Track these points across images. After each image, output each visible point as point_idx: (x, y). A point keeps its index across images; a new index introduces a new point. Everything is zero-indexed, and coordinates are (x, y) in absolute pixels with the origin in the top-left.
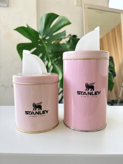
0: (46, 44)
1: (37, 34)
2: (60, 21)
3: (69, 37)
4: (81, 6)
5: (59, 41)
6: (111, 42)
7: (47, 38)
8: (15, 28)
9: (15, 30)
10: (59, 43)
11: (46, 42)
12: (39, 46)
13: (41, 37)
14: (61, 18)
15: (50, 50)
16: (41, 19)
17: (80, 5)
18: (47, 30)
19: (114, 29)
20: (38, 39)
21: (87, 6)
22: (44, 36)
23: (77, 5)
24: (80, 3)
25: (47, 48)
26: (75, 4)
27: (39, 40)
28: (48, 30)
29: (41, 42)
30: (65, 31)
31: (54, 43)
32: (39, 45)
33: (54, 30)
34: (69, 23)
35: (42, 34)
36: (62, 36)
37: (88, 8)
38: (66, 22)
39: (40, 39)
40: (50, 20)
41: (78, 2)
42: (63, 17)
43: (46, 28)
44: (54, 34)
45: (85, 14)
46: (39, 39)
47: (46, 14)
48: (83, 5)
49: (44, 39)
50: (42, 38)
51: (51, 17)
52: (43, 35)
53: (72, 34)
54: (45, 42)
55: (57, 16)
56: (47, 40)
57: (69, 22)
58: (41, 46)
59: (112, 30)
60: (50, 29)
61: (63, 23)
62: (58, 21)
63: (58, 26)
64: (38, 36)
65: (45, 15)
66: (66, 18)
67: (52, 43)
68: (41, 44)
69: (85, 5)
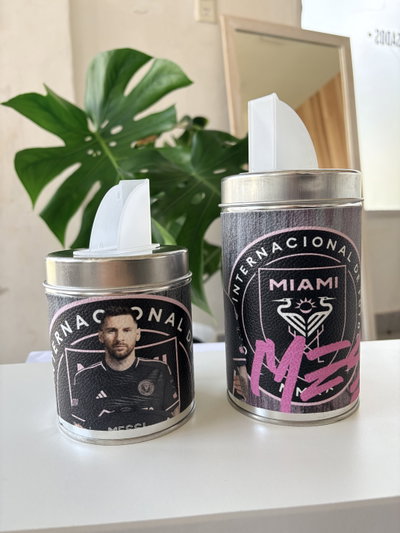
0: (112, 149)
1: (79, 116)
2: (156, 76)
3: (185, 124)
4: (216, 22)
5: (152, 138)
7: (116, 130)
8: (6, 100)
9: (4, 104)
10: (153, 145)
11: (113, 144)
12: (91, 156)
13: (93, 128)
14: (158, 66)
16: (93, 67)
17: (212, 19)
18: (112, 104)
19: (318, 95)
20: (86, 136)
21: (234, 25)
22: (104, 125)
23: (202, 21)
24: (211, 13)
25: (118, 162)
26: (197, 15)
27: (88, 139)
28: (119, 103)
29: (96, 145)
30: (172, 108)
31: (136, 147)
32: (90, 152)
33: (139, 102)
34: (185, 82)
35: (96, 116)
36: (163, 122)
37: (238, 30)
38: (174, 79)
39: (92, 135)
40: (122, 71)
41: (206, 9)
42: (165, 61)
43: (111, 96)
44: (138, 117)
45: (228, 50)
46: (89, 133)
47: (109, 53)
48: (222, 19)
49: (105, 134)
50: (99, 129)
51: (124, 63)
52: (102, 121)
53: (193, 115)
54: (107, 144)
55: (146, 58)
56: (116, 137)
57: (185, 77)
58: (95, 155)
59: (311, 99)
60: (122, 100)
61: (165, 82)
62: (148, 74)
63: (149, 92)
64: (86, 123)
65: (106, 55)
66: (176, 66)
67: (133, 145)
68: (95, 150)
69: (227, 19)
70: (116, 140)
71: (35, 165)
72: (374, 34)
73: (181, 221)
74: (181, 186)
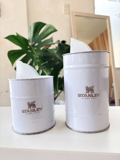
0: (35, 50)
1: (26, 41)
2: (48, 29)
4: (69, 14)
5: (47, 47)
6: (101, 45)
7: (36, 44)
8: (5, 37)
9: (5, 38)
10: (48, 48)
11: (35, 48)
12: (29, 52)
14: (48, 26)
15: (38, 56)
16: (30, 27)
18: (35, 37)
19: (103, 34)
20: (28, 46)
21: (74, 14)
22: (33, 43)
23: (65, 13)
24: (68, 11)
25: (37, 53)
26: (63, 12)
27: (29, 47)
28: (37, 37)
29: (30, 49)
30: (52, 38)
31: (43, 49)
32: (29, 51)
33: (43, 37)
34: (55, 30)
35: (31, 41)
36: (49, 42)
37: (76, 16)
38: (52, 30)
39: (30, 46)
40: (38, 28)
41: (66, 10)
42: (50, 25)
43: (35, 35)
44: (43, 41)
46: (29, 45)
47: (35, 23)
48: (71, 13)
49: (33, 46)
51: (39, 26)
54: (34, 48)
55: (44, 24)
56: (36, 47)
58: (30, 52)
59: (101, 35)
61: (50, 30)
62: (45, 28)
63: (46, 34)
64: (28, 43)
66: (53, 26)
67: (41, 49)
68: (30, 50)
69: (72, 13)
70: (37, 47)
71: (13, 55)
72: (117, 15)
73: (52, 69)
74: (53, 59)
